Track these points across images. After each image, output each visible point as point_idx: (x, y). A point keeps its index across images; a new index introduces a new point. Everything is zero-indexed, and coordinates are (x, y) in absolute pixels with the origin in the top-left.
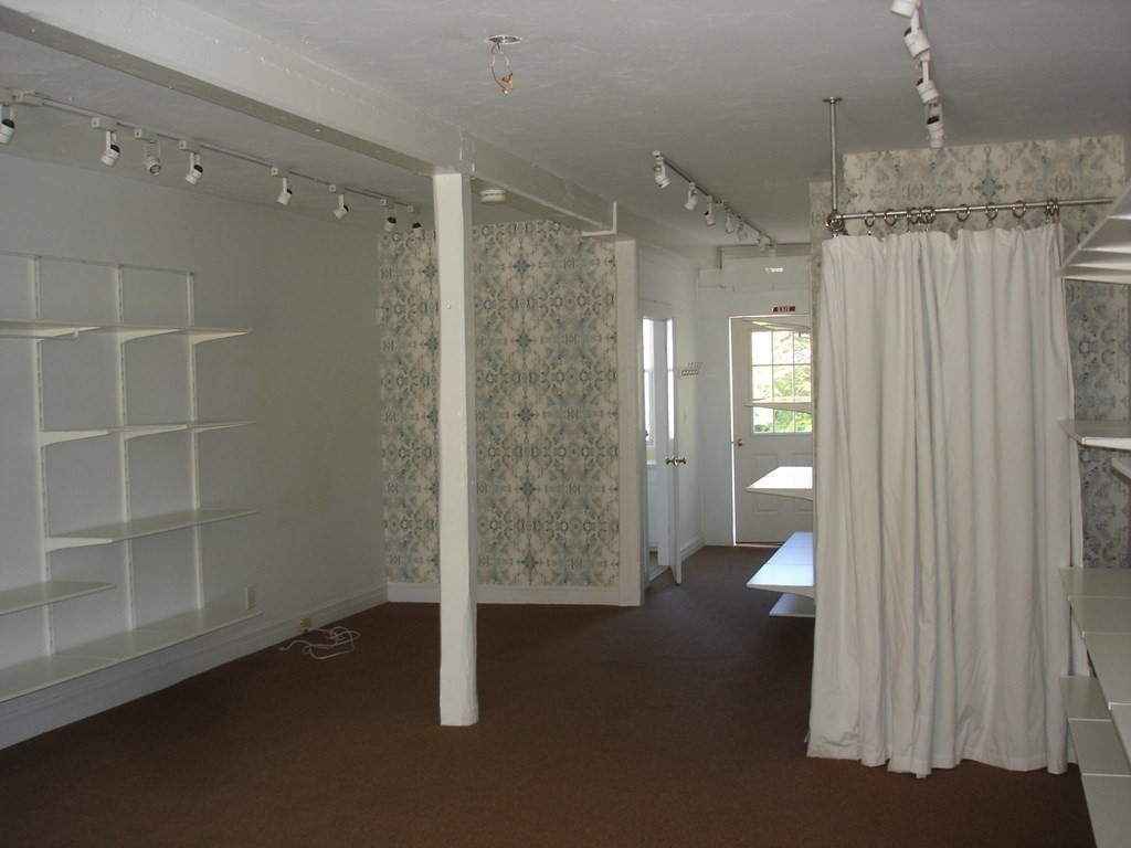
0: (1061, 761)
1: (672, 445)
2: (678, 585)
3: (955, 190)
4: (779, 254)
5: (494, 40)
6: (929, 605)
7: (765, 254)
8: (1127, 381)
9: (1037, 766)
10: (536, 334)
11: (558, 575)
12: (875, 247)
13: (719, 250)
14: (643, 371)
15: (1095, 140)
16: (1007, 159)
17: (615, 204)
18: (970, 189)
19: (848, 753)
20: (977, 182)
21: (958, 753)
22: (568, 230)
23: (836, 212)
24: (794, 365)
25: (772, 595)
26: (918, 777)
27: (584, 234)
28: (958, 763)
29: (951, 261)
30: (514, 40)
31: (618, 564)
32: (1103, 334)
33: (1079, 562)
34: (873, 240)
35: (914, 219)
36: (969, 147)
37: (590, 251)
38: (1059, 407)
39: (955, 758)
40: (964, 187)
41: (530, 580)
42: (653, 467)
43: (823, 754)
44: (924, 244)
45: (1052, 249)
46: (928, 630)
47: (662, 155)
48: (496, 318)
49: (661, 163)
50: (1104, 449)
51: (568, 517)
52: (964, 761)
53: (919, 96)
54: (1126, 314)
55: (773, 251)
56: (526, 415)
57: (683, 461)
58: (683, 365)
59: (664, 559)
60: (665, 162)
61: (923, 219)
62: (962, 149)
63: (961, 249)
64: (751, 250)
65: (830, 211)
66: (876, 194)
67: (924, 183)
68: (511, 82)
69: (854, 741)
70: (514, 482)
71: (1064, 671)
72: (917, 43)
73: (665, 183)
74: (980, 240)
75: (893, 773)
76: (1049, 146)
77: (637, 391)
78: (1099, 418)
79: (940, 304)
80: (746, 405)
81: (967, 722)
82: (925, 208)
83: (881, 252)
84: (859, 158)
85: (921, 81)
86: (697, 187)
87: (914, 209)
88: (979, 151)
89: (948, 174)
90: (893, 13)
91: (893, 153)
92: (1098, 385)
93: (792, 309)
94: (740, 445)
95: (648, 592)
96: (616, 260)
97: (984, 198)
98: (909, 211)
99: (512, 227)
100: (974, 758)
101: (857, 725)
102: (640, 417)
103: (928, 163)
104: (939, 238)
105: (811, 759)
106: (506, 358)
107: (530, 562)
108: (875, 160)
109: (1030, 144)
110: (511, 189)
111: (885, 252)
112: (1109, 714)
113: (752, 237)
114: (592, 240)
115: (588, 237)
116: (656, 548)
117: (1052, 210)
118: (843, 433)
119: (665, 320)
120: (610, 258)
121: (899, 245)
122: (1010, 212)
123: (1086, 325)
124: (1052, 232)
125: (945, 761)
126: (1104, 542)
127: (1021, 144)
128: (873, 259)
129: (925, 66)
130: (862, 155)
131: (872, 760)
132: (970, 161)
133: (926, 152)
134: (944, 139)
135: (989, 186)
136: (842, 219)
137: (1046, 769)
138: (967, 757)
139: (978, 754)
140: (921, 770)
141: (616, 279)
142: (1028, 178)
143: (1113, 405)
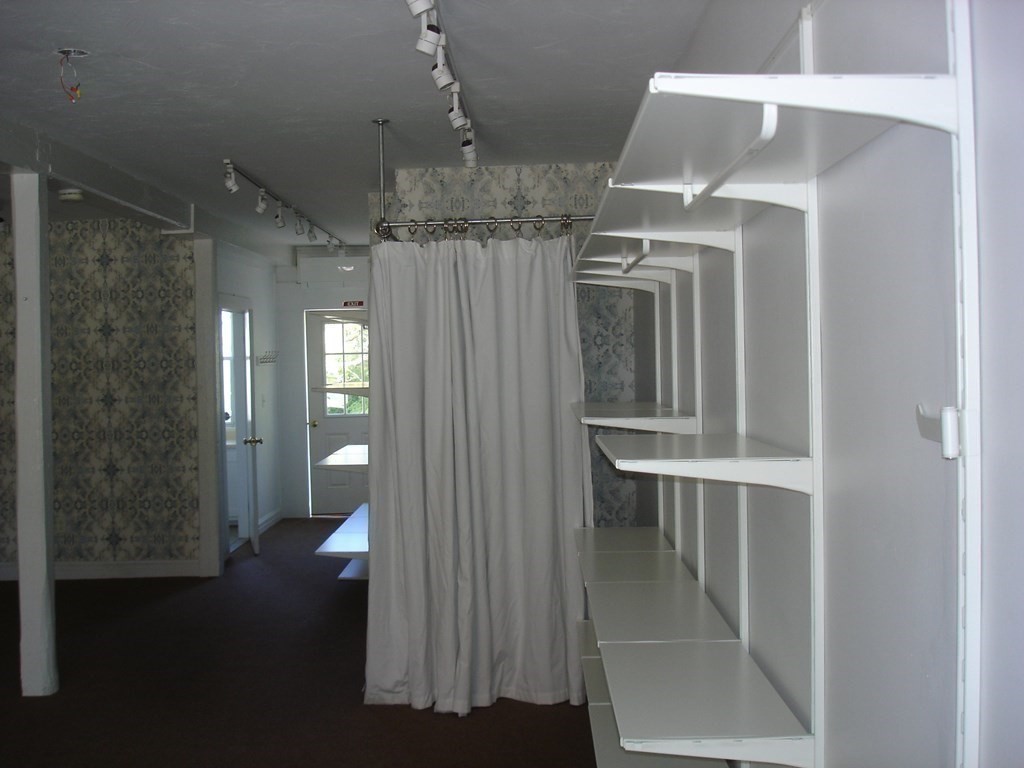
0: (580, 694)
1: (249, 427)
2: (256, 555)
3: (491, 203)
4: (347, 254)
5: (64, 52)
6: (466, 565)
7: (334, 254)
8: (633, 369)
9: (560, 699)
10: (119, 324)
11: (141, 550)
12: (417, 253)
13: (295, 250)
14: (221, 359)
15: (607, 164)
16: (534, 179)
17: (193, 206)
18: (503, 203)
19: (399, 699)
20: (510, 198)
21: (495, 691)
22: (149, 228)
23: (383, 220)
24: (362, 353)
25: (342, 560)
26: (460, 715)
27: (164, 232)
28: (495, 701)
29: (482, 266)
30: (83, 53)
31: (198, 538)
32: (614, 329)
33: (591, 523)
34: (416, 246)
35: (451, 229)
36: (502, 167)
37: (171, 247)
38: (572, 392)
39: (491, 696)
40: (499, 202)
41: (115, 556)
42: (231, 447)
43: (377, 701)
44: (459, 250)
45: (566, 257)
46: (466, 587)
47: (232, 163)
48: (79, 308)
49: (231, 170)
50: (603, 427)
51: (150, 495)
52: (501, 700)
53: (449, 122)
54: (632, 311)
55: (342, 252)
56: (109, 400)
57: (260, 441)
58: (260, 353)
59: (244, 531)
60: (235, 169)
61: (456, 228)
62: (497, 169)
63: (491, 256)
64: (321, 251)
65: (379, 220)
66: (424, 205)
67: (465, 197)
68: (78, 92)
69: (405, 688)
70: (97, 463)
71: (580, 617)
72: (442, 77)
73: (235, 189)
74: (506, 247)
75: (439, 714)
76: (570, 168)
77: (215, 376)
78: (612, 400)
79: (472, 303)
80: (320, 390)
81: (501, 665)
82: (460, 219)
83: (422, 257)
84: (408, 173)
85: (452, 110)
86: (266, 192)
87: (451, 220)
88: (511, 171)
89: (485, 190)
90: (418, 51)
91: (438, 169)
92: (610, 372)
93: (361, 303)
94: (315, 426)
95: (228, 562)
96: (195, 257)
97: (515, 211)
98: (446, 221)
99: (96, 224)
100: (509, 696)
101: (407, 674)
102: (218, 401)
103: (468, 179)
104: (472, 245)
105: (368, 706)
106: (89, 346)
107: (114, 539)
108: (423, 175)
109: (554, 166)
110: (87, 188)
111: (426, 257)
112: (598, 651)
113: (322, 239)
114: (171, 238)
115: (168, 235)
116: (237, 521)
117: (566, 225)
118: (391, 415)
119: (243, 313)
120: (189, 254)
121: (438, 250)
122: (532, 224)
123: (600, 321)
124: (565, 243)
125: (483, 700)
126: (617, 505)
127: (546, 166)
128: (416, 265)
129: (456, 97)
130: (411, 170)
131: (420, 703)
132: (504, 179)
133: (466, 171)
134: (478, 160)
135: (519, 201)
136: (389, 227)
137: (568, 701)
138: (502, 695)
139: (512, 692)
140: (461, 708)
141: (195, 275)
142: (552, 195)
143: (622, 389)
